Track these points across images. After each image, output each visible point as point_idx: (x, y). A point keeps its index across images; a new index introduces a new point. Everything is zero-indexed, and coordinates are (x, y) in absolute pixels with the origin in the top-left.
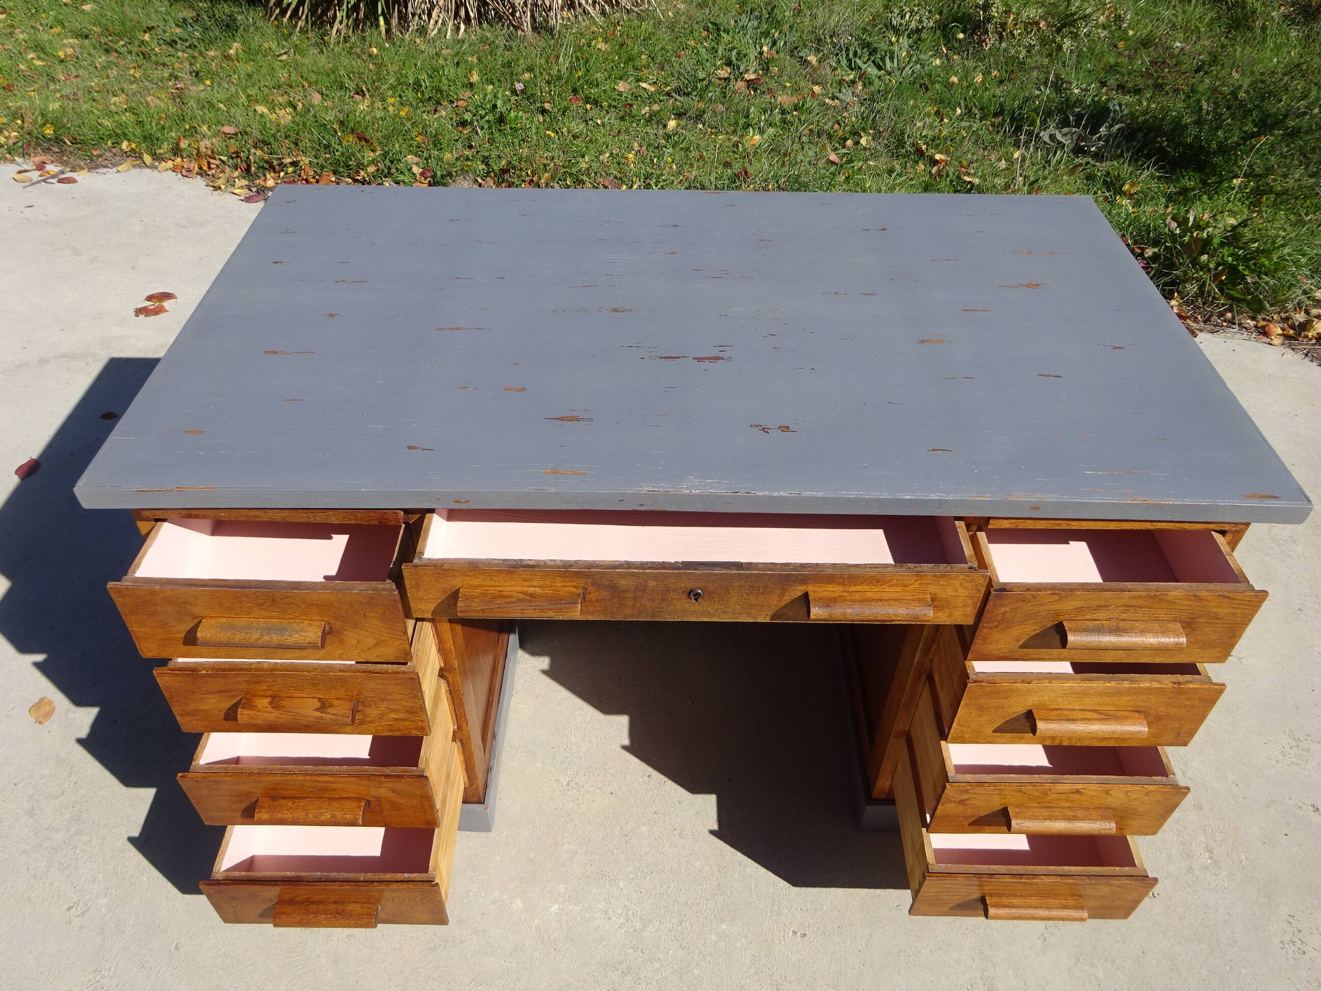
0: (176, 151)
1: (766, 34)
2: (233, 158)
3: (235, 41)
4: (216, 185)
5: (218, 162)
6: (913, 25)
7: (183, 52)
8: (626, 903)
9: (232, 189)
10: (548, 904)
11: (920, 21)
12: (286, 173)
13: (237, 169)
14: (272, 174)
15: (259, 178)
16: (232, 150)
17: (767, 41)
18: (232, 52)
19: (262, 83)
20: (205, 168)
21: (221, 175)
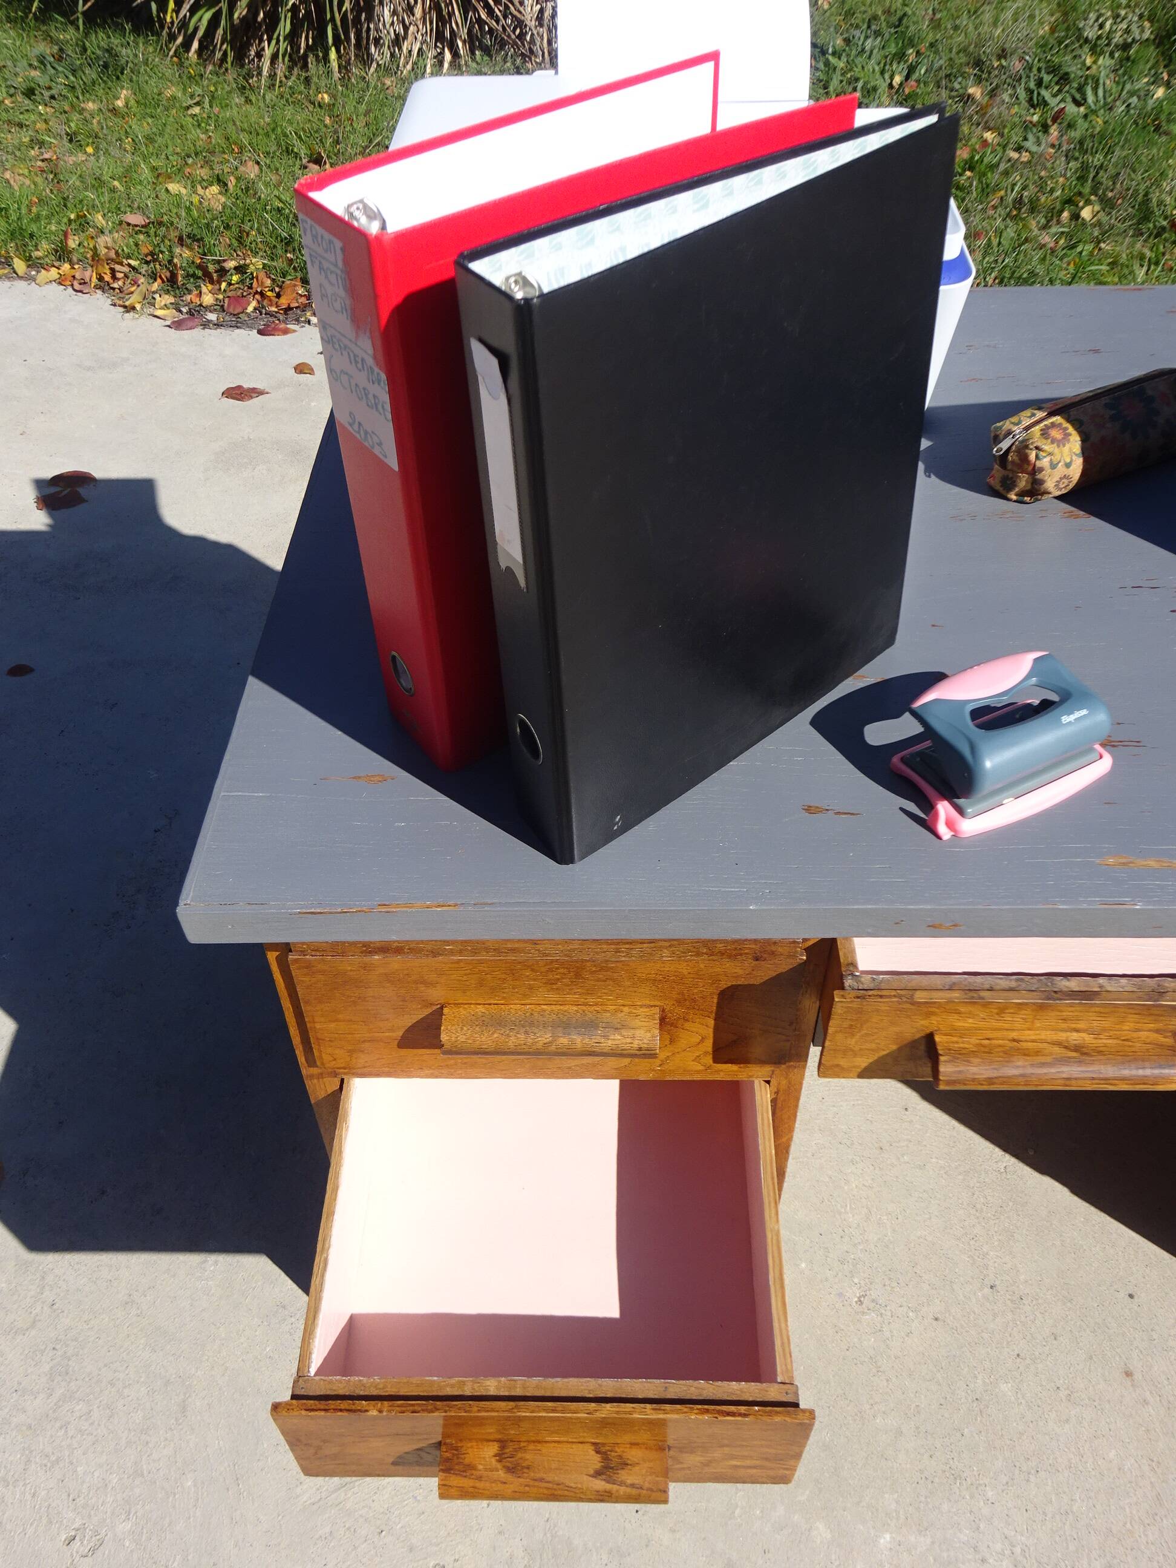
0: (62, 253)
1: (901, 56)
2: (147, 263)
3: (122, 88)
4: (127, 303)
5: (126, 269)
6: (1117, 39)
7: (46, 105)
8: (1006, 1531)
9: (151, 310)
10: (872, 1532)
11: (1127, 31)
12: (230, 284)
13: (155, 280)
14: (210, 287)
15: (190, 292)
16: (144, 250)
17: (901, 67)
18: (120, 103)
19: (170, 149)
20: (107, 278)
21: (133, 289)
